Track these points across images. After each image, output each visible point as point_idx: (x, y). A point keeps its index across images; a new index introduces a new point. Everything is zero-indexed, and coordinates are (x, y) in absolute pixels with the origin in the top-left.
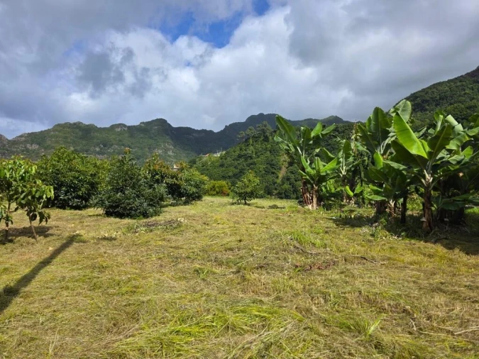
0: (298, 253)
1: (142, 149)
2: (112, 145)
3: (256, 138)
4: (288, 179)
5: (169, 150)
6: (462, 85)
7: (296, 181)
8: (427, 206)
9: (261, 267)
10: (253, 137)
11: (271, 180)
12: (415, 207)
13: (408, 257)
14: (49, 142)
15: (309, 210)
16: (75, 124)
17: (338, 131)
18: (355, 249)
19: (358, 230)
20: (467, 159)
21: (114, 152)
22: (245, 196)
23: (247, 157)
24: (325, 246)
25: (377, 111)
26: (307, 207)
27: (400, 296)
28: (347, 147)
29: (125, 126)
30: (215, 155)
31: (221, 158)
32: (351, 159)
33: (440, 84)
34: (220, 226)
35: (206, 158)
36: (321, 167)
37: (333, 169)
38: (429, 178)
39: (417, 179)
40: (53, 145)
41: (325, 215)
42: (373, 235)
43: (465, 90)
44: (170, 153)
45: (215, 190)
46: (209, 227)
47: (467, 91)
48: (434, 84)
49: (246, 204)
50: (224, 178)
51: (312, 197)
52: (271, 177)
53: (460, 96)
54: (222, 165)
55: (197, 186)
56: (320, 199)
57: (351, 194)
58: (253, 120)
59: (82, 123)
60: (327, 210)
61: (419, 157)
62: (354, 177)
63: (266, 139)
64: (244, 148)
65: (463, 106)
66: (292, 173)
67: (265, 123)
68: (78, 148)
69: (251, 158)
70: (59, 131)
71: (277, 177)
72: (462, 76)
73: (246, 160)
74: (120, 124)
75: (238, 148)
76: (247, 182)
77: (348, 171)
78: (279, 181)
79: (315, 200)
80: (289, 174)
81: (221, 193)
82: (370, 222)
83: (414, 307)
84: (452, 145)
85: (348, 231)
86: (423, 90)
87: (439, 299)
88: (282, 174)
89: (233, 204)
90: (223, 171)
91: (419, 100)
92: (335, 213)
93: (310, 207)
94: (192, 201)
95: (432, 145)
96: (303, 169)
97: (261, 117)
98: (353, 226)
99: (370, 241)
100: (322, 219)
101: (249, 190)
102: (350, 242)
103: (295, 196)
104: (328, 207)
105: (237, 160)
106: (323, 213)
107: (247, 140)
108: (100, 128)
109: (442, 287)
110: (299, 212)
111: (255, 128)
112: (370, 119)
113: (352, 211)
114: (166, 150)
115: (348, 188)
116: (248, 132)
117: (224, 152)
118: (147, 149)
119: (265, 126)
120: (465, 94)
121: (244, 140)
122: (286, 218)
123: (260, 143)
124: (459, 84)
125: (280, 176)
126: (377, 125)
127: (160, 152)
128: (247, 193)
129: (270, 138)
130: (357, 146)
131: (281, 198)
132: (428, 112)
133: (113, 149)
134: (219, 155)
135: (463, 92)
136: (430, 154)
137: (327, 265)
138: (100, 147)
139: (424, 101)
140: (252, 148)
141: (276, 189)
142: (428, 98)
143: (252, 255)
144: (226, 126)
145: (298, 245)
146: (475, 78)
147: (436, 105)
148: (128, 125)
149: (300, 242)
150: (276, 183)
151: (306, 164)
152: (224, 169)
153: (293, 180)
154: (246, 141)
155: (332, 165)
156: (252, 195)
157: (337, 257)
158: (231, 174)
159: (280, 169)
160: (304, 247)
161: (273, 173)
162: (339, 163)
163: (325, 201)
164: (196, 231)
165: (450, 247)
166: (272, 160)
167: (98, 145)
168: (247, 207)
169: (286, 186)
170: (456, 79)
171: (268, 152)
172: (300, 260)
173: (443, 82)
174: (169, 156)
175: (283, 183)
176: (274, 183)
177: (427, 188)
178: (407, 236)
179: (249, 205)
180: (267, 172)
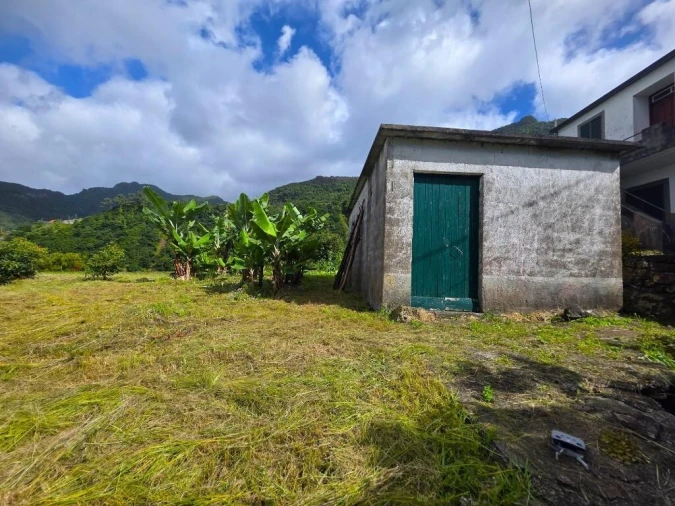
0: (159, 325)
3: (127, 208)
4: (168, 252)
8: (276, 272)
9: (107, 348)
10: (124, 206)
11: (147, 252)
12: (268, 274)
13: (260, 313)
15: (181, 281)
18: (218, 312)
19: (224, 295)
20: (302, 238)
22: (104, 271)
23: (115, 227)
24: (189, 314)
25: (243, 197)
26: (179, 279)
27: (245, 346)
28: (221, 224)
30: (66, 222)
31: (76, 226)
32: (224, 235)
34: (55, 308)
35: (49, 225)
36: (195, 241)
37: (207, 244)
38: (277, 251)
39: (270, 252)
41: (198, 285)
42: (236, 299)
45: (60, 264)
46: (35, 311)
49: (105, 279)
50: (79, 249)
51: (185, 269)
52: (147, 250)
54: (77, 235)
55: (23, 260)
56: (194, 270)
57: (224, 265)
58: (123, 188)
60: (200, 279)
61: (271, 236)
62: (227, 250)
63: (141, 210)
64: (110, 216)
69: (121, 228)
71: (155, 250)
73: (114, 230)
75: (102, 216)
76: (107, 255)
77: (221, 245)
78: (157, 253)
79: (188, 271)
81: (71, 267)
82: (236, 287)
83: (254, 352)
84: (291, 229)
85: (215, 297)
86: (284, 187)
87: (274, 341)
88: (160, 247)
89: (85, 280)
90: (78, 242)
91: (281, 194)
92: (208, 282)
93: (183, 278)
94: (13, 279)
95: (279, 227)
96: (176, 243)
97: (135, 186)
98: (221, 292)
99: (233, 304)
100: (194, 288)
101: (109, 264)
102: (215, 306)
104: (201, 278)
105: (100, 229)
106: (196, 283)
109: (278, 332)
110: (170, 284)
111: (127, 196)
112: (238, 202)
113: (223, 279)
115: (221, 260)
116: (116, 199)
117: (80, 220)
119: (140, 196)
121: (111, 208)
122: (155, 291)
123: (133, 213)
126: (243, 207)
128: (106, 267)
130: (228, 224)
131: (160, 270)
134: (72, 222)
136: (278, 233)
137: (187, 332)
140: (122, 217)
141: (153, 262)
143: (98, 337)
144: (84, 190)
145: (159, 317)
149: (162, 314)
150: (153, 255)
151: (179, 238)
152: (79, 239)
154: (114, 209)
155: (205, 239)
156: (113, 269)
157: (199, 322)
158: (91, 245)
159: (159, 241)
160: (167, 318)
161: (150, 245)
162: (212, 238)
163: (198, 271)
164: (8, 319)
165: (288, 301)
166: (149, 232)
168: (105, 282)
169: (166, 258)
172: (158, 331)
175: (162, 255)
176: (151, 256)
177: (276, 259)
178: (262, 296)
179: (110, 280)
180: (143, 244)
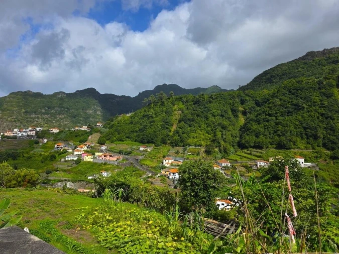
1: (77, 110)
2: (54, 108)
3: (155, 103)
4: (178, 132)
5: (98, 110)
6: (297, 66)
7: (183, 133)
11: (165, 133)
14: (5, 106)
16: (25, 92)
17: (212, 98)
21: (56, 112)
23: (149, 117)
29: (64, 93)
30: (128, 115)
31: (131, 117)
33: (282, 65)
35: (121, 117)
40: (9, 108)
43: (298, 69)
44: (99, 113)
47: (299, 70)
48: (279, 65)
52: (165, 131)
53: (295, 73)
54: (131, 123)
58: (159, 88)
59: (31, 92)
63: (163, 104)
64: (147, 110)
65: (294, 81)
66: (180, 128)
67: (162, 92)
68: (28, 110)
69: (152, 117)
70: (13, 98)
71: (170, 131)
72: (296, 59)
73: (148, 119)
74: (61, 92)
75: (143, 110)
78: (171, 134)
80: (178, 129)
88: (173, 129)
90: (131, 127)
91: (269, 76)
97: (165, 86)
103: (182, 144)
105: (142, 119)
107: (149, 105)
108: (45, 95)
111: (155, 96)
114: (95, 111)
116: (150, 98)
117: (133, 113)
118: (81, 110)
119: (162, 94)
120: (298, 71)
121: (147, 104)
123: (158, 107)
124: (295, 65)
125: (172, 130)
127: (91, 112)
129: (166, 103)
132: (274, 84)
133: (55, 110)
134: (130, 115)
135: (297, 70)
138: (45, 109)
139: (272, 76)
140: (152, 110)
141: (169, 140)
142: (274, 75)
144: (140, 93)
146: (305, 61)
147: (280, 79)
148: (66, 92)
150: (169, 135)
152: (132, 125)
153: (180, 133)
158: (137, 129)
159: (172, 125)
161: (167, 128)
166: (166, 119)
167: (44, 107)
169: (176, 137)
170: (293, 61)
171: (164, 113)
173: (284, 64)
174: (98, 115)
175: (174, 135)
176: (168, 136)
180: (163, 127)
